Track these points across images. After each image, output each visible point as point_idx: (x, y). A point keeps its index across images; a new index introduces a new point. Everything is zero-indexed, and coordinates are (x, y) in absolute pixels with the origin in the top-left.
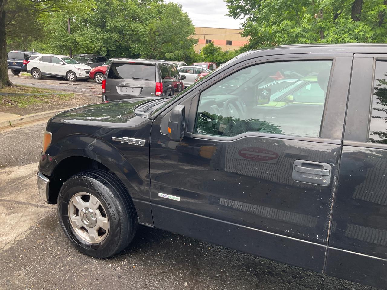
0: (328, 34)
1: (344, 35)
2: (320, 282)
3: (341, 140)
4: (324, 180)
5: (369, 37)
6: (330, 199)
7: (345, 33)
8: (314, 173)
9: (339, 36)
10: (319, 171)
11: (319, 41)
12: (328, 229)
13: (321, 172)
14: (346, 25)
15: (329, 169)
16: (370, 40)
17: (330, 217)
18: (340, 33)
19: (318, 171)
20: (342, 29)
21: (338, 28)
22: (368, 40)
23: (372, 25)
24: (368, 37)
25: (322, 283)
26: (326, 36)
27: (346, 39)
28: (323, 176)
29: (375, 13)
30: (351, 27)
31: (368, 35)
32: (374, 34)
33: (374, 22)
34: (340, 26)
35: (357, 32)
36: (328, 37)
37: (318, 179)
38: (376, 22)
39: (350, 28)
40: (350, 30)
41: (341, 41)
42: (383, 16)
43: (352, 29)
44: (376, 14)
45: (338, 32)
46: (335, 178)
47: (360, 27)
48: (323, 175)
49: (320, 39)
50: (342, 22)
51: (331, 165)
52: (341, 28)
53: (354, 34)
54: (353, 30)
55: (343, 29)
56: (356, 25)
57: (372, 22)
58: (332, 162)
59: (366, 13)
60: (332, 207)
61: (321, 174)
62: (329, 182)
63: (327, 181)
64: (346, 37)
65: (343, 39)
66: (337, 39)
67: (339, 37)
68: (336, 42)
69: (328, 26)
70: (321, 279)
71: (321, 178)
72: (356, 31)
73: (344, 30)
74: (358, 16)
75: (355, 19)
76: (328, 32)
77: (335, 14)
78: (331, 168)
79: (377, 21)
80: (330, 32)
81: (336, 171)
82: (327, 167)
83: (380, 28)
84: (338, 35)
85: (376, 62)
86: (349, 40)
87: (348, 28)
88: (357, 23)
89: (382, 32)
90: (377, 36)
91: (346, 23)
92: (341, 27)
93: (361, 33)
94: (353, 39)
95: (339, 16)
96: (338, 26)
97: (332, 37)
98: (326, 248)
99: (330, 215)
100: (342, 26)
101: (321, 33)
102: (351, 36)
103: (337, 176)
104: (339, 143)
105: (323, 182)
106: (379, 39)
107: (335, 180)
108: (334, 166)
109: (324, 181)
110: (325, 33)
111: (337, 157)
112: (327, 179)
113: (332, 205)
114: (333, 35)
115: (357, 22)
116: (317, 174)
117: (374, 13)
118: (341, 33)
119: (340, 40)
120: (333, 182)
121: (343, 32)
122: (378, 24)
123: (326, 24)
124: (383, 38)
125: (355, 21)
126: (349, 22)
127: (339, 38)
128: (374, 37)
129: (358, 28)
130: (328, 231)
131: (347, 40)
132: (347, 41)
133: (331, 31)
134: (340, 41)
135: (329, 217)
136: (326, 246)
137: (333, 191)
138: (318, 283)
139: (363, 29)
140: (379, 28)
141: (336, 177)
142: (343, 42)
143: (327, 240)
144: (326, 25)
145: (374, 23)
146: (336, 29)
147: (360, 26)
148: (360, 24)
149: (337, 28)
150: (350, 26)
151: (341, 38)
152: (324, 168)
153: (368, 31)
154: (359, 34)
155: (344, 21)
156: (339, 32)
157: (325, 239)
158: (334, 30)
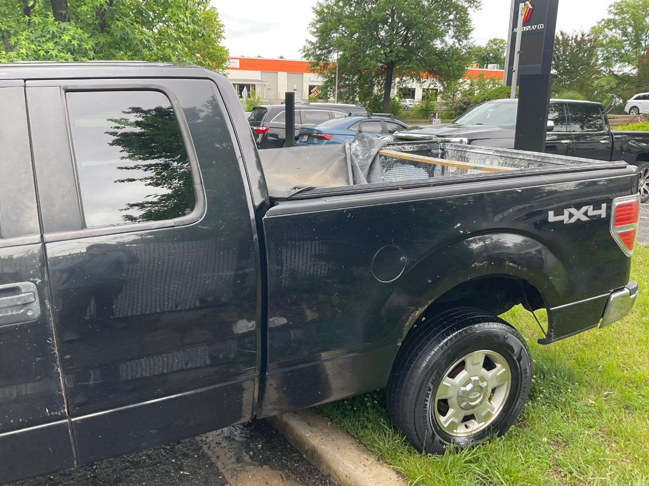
0: (18, 42)
1: (47, 44)
2: (90, 475)
3: (40, 235)
4: (30, 311)
5: (90, 48)
6: (50, 340)
7: (47, 41)
8: (6, 306)
9: (39, 46)
10: (14, 298)
11: (3, 56)
12: (61, 391)
13: (19, 299)
14: (45, 28)
15: (31, 290)
16: (92, 54)
17: (59, 370)
18: (39, 41)
19: (12, 300)
20: (41, 35)
21: (33, 32)
22: (89, 53)
23: (91, 29)
24: (88, 48)
25: (92, 475)
26: (15, 46)
27: (51, 52)
28: (25, 305)
29: (89, 10)
30: (55, 31)
31: (86, 46)
32: (96, 44)
33: (93, 23)
34: (37, 28)
35: (67, 41)
36: (17, 47)
37: (17, 314)
38: (95, 24)
39: (53, 32)
40: (54, 36)
41: (44, 55)
42: (103, 14)
43: (58, 36)
44: (91, 11)
45: (34, 40)
46: (47, 302)
47: (71, 32)
48: (24, 303)
49: (4, 52)
50: (37, 22)
51: (34, 282)
52: (39, 32)
53: (62, 43)
54: (60, 37)
55: (43, 34)
56: (62, 28)
57: (89, 25)
58: (34, 277)
59: (77, 8)
60: (57, 352)
61: (19, 303)
62: (40, 313)
63: (34, 312)
64: (51, 48)
65: (47, 52)
66: (36, 52)
67: (39, 48)
68: (36, 57)
69: (13, 28)
70: (90, 469)
71: (22, 311)
72: (66, 38)
73: (44, 36)
74: (64, 12)
75: (61, 17)
76: (18, 39)
77: (23, 7)
78: (35, 287)
79: (97, 23)
80: (20, 39)
81: (46, 290)
82: (28, 288)
83: (104, 35)
84: (37, 45)
85: (65, 94)
86: (57, 54)
87: (51, 32)
88: (64, 25)
89: (108, 41)
90: (102, 47)
91: (45, 24)
92: (37, 30)
93: (75, 42)
94: (63, 52)
95: (31, 10)
96: (31, 29)
97: (26, 48)
98: (66, 423)
99: (58, 367)
100: (40, 30)
101: (3, 41)
102: (60, 47)
103: (50, 298)
104: (38, 242)
105: (27, 315)
106: (106, 52)
107: (48, 306)
108: (40, 283)
109: (30, 313)
110: (12, 41)
111: (40, 265)
112: (34, 309)
113: (56, 348)
114: (27, 45)
115: (64, 23)
116: (12, 305)
117: (87, 10)
118: (41, 41)
119: (42, 53)
120: (46, 310)
121: (44, 39)
122: (99, 28)
123: (9, 25)
124: (112, 50)
125: (60, 22)
126: (50, 22)
127: (39, 50)
128: (97, 49)
129: (67, 34)
130: (63, 395)
131: (54, 53)
132: (54, 56)
133: (22, 38)
134: (41, 55)
135: (57, 370)
136: (67, 420)
137: (51, 325)
138: (88, 479)
139: (77, 36)
140: (101, 34)
141: (49, 300)
142: (48, 57)
143: (66, 410)
144: (10, 27)
145: (92, 26)
146: (31, 34)
147: (70, 30)
148: (70, 27)
149: (31, 32)
150: (53, 29)
151: (43, 50)
152: (23, 291)
153: (84, 38)
154: (72, 43)
155: (41, 21)
156: (38, 39)
157: (61, 410)
158: (26, 35)
